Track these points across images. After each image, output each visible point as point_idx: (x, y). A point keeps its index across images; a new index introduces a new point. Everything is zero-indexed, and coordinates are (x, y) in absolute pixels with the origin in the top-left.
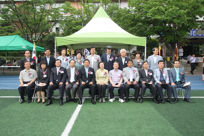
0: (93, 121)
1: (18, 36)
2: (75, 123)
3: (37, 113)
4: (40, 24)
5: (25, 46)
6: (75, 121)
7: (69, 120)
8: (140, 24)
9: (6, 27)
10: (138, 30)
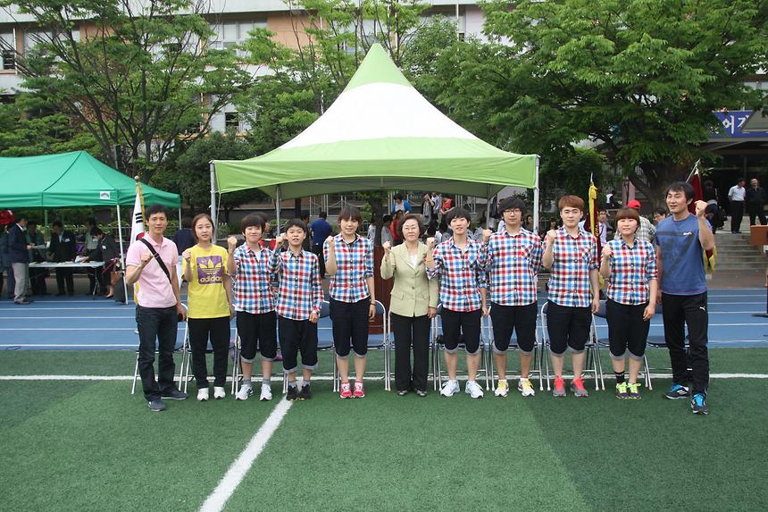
0: (312, 460)
1: (84, 153)
2: (253, 466)
3: (135, 435)
4: (161, 108)
5: (108, 192)
6: (255, 461)
7: (237, 457)
8: (528, 99)
9: (42, 121)
10: (521, 124)
